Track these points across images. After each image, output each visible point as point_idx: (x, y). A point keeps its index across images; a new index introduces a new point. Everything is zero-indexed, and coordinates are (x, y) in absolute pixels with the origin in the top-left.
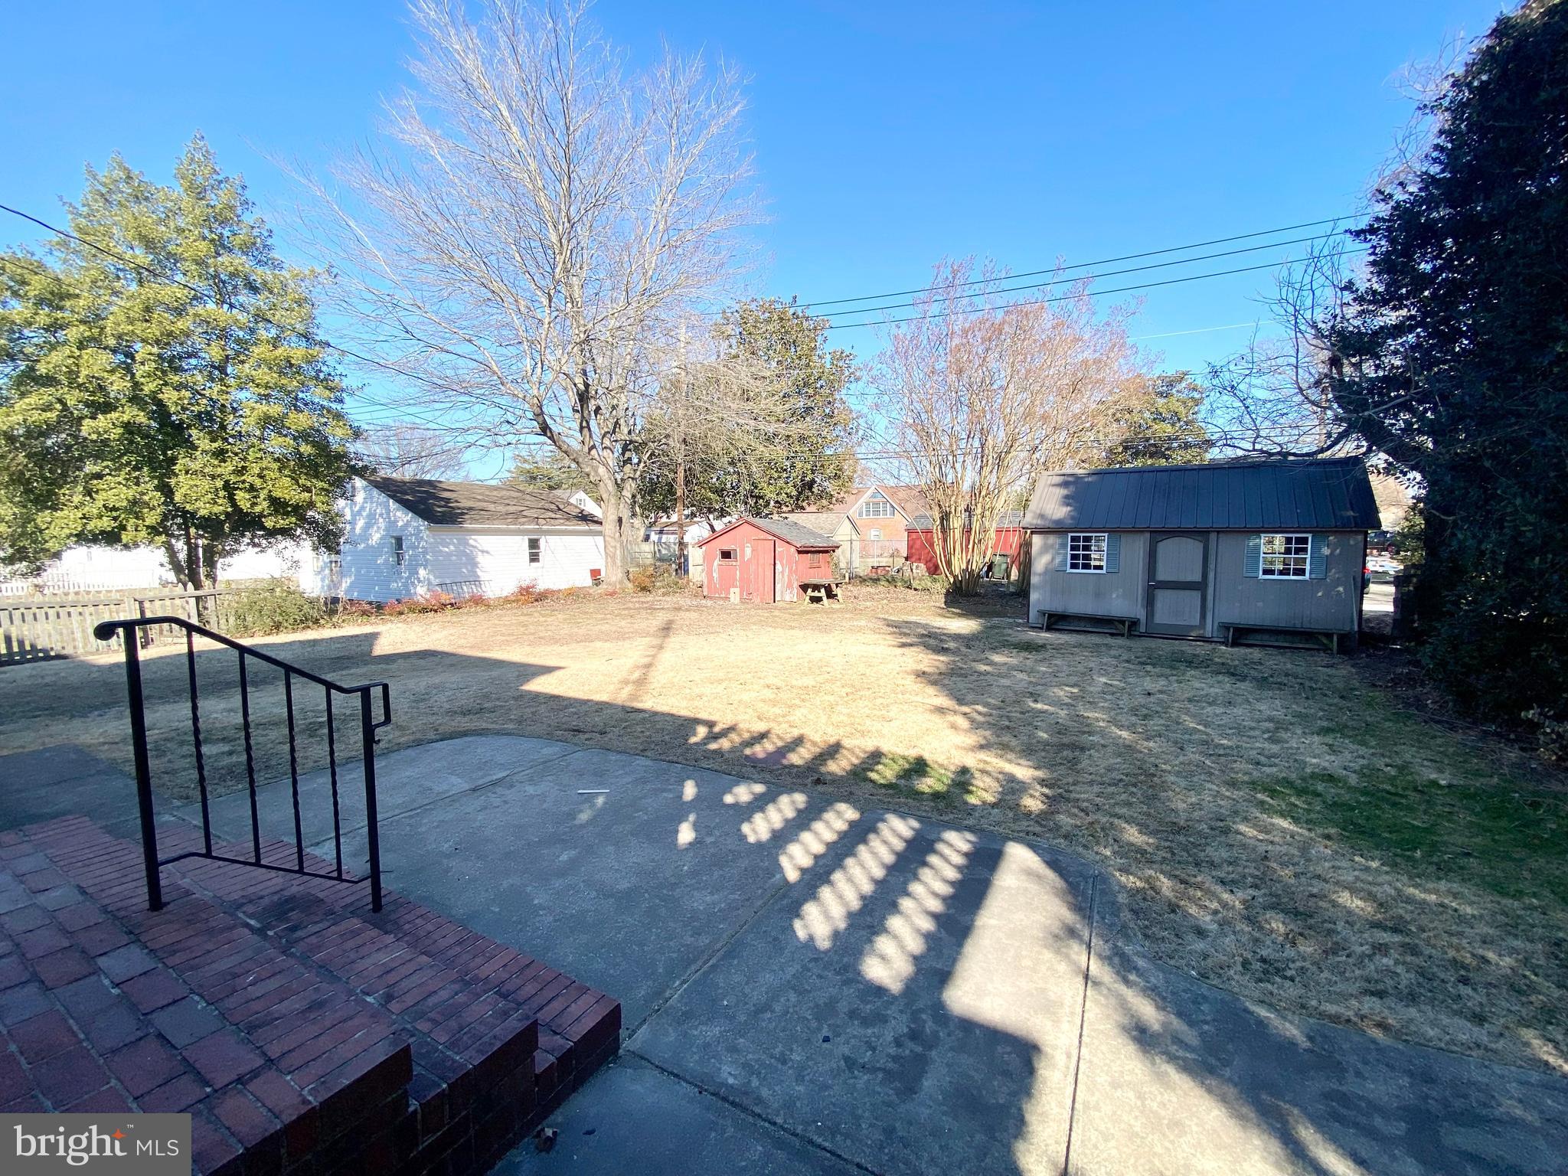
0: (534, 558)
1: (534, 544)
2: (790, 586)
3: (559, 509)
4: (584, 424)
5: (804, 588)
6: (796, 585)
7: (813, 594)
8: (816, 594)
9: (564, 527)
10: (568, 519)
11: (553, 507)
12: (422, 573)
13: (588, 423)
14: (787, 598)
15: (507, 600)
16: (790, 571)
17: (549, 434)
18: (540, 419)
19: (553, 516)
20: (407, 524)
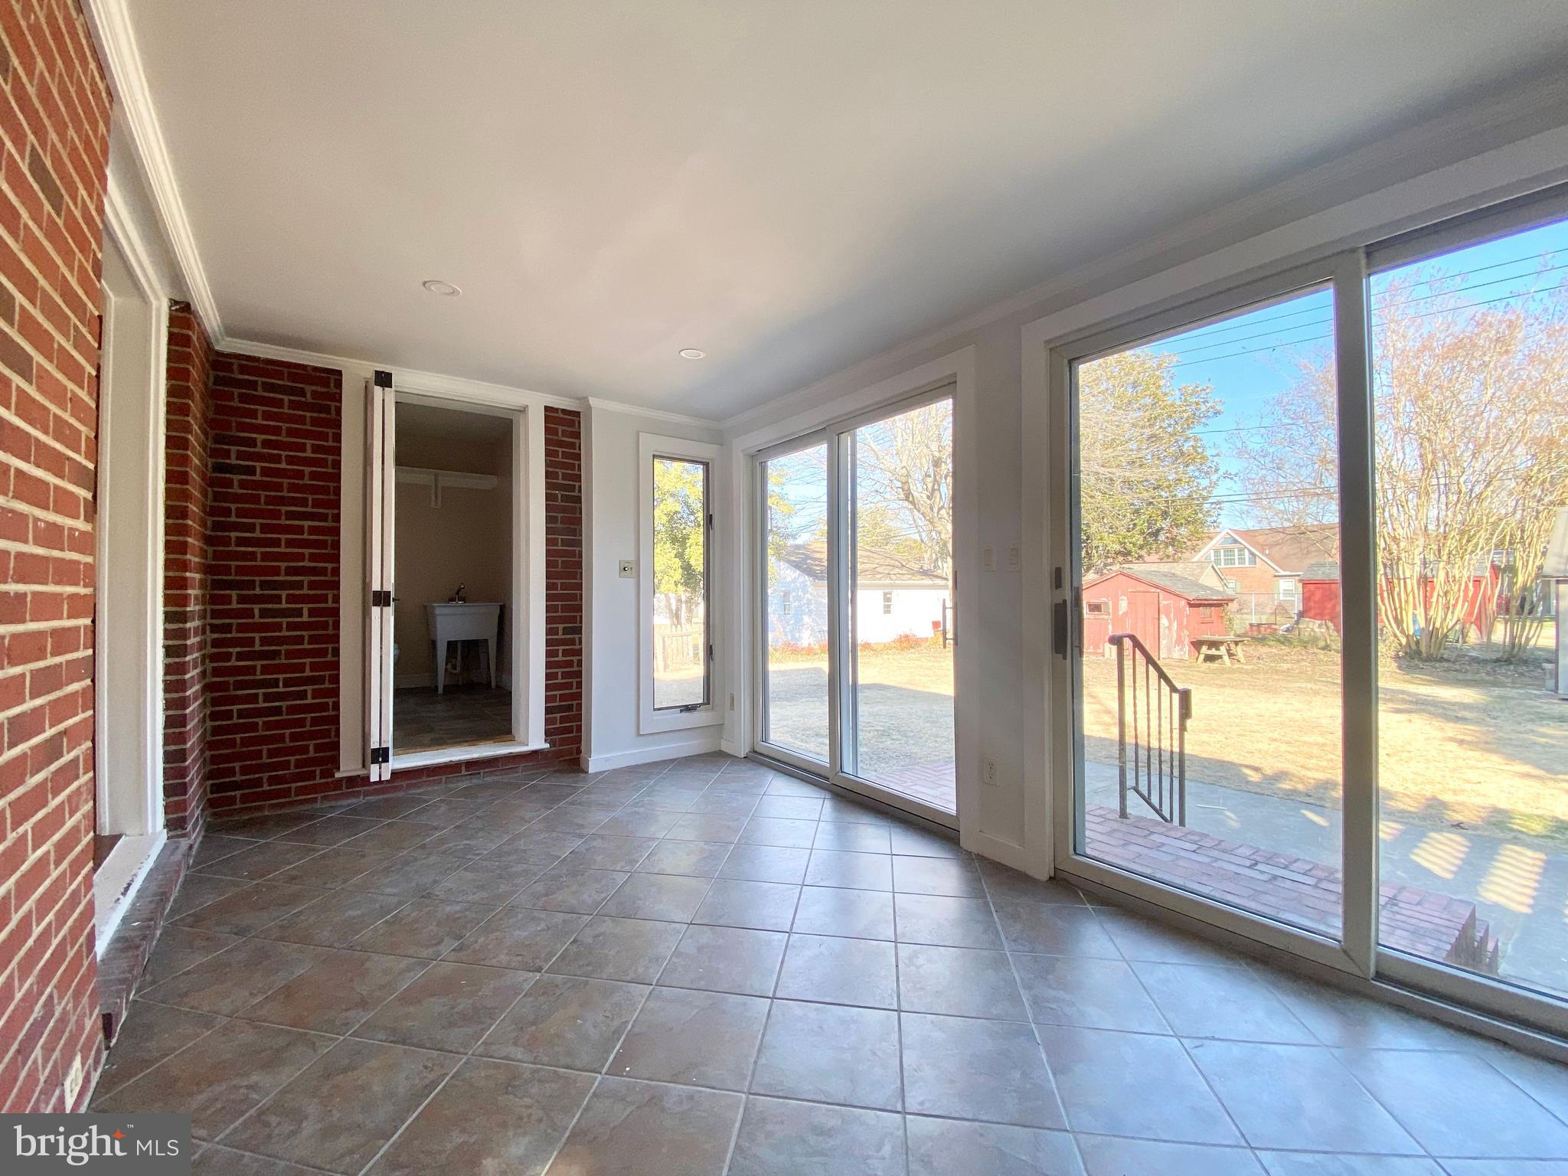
0: (887, 610)
1: (887, 599)
2: (1179, 641)
3: (903, 566)
4: (936, 487)
5: (1197, 645)
6: (1187, 642)
7: (1210, 652)
8: (1213, 652)
9: (912, 582)
10: (913, 574)
11: (897, 564)
12: (806, 619)
13: (939, 486)
14: (1176, 655)
15: (887, 647)
16: (1180, 625)
17: (911, 499)
18: (906, 487)
19: (901, 572)
20: (794, 581)
